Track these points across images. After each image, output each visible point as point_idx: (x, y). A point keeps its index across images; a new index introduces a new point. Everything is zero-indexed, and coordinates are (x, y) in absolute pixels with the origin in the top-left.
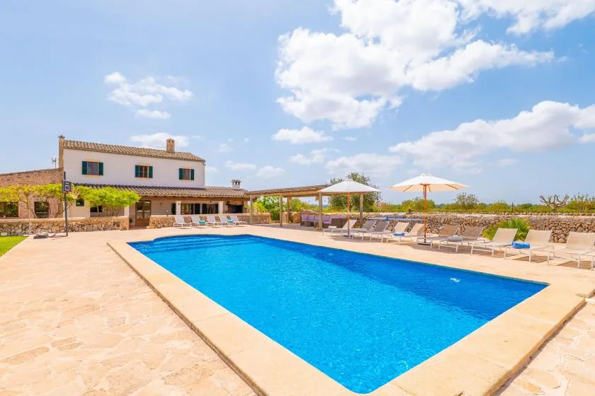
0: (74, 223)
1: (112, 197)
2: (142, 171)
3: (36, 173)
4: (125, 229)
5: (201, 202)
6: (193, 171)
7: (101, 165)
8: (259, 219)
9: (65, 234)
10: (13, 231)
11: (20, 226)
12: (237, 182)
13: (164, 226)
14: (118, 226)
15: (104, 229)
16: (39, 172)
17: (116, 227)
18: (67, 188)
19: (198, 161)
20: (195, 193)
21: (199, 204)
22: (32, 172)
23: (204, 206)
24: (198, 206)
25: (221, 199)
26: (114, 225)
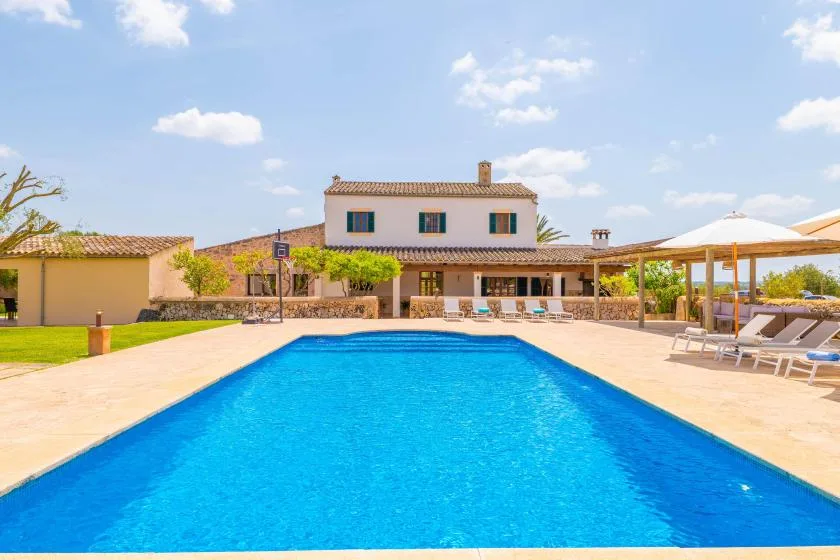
0: (306, 305)
1: (357, 266)
2: (433, 223)
3: (294, 234)
4: (371, 317)
5: (529, 275)
6: (514, 216)
7: (371, 215)
8: (615, 308)
9: (279, 320)
10: (240, 313)
11: (247, 306)
12: (603, 234)
13: (430, 316)
14: (362, 312)
15: (343, 316)
16: (297, 231)
17: (358, 313)
18: (282, 252)
19: (522, 197)
20: (523, 258)
21: (526, 279)
22: (290, 232)
23: (536, 281)
24: (522, 282)
25: (558, 268)
26: (356, 309)
